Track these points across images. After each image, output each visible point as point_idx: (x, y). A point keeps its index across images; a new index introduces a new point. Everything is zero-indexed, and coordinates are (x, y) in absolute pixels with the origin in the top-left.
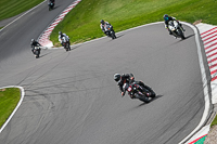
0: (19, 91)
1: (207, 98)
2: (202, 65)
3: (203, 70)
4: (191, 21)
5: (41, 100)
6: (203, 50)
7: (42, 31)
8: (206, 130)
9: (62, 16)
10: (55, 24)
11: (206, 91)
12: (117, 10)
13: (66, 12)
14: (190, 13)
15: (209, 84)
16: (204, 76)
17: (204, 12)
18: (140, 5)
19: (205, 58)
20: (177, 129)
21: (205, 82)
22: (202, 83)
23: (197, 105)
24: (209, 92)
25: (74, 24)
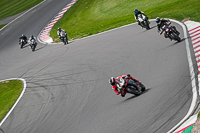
0: (21, 83)
1: (194, 89)
2: (190, 60)
4: (180, 18)
5: (41, 91)
6: (191, 45)
7: (42, 28)
8: (194, 119)
9: (61, 14)
10: (55, 21)
11: (194, 83)
12: (111, 9)
13: (65, 10)
14: (179, 11)
15: (196, 77)
16: (192, 70)
17: (192, 11)
18: (133, 4)
19: (193, 53)
20: (167, 118)
21: (193, 75)
22: (190, 76)
23: (186, 96)
24: (197, 84)
25: (72, 21)
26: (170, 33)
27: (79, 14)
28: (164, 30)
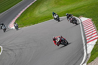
1: (85, 51)
2: (83, 36)
3: (83, 38)
4: (78, 16)
5: (10, 52)
7: (10, 21)
9: (20, 14)
10: (16, 18)
11: (84, 48)
12: (44, 12)
13: (21, 12)
14: (77, 12)
15: (86, 45)
16: (84, 41)
17: (84, 12)
18: (55, 9)
19: (84, 33)
21: (84, 44)
22: (83, 44)
23: (81, 54)
24: (86, 48)
25: (25, 17)
26: (73, 20)
27: (28, 14)
28: (70, 19)
